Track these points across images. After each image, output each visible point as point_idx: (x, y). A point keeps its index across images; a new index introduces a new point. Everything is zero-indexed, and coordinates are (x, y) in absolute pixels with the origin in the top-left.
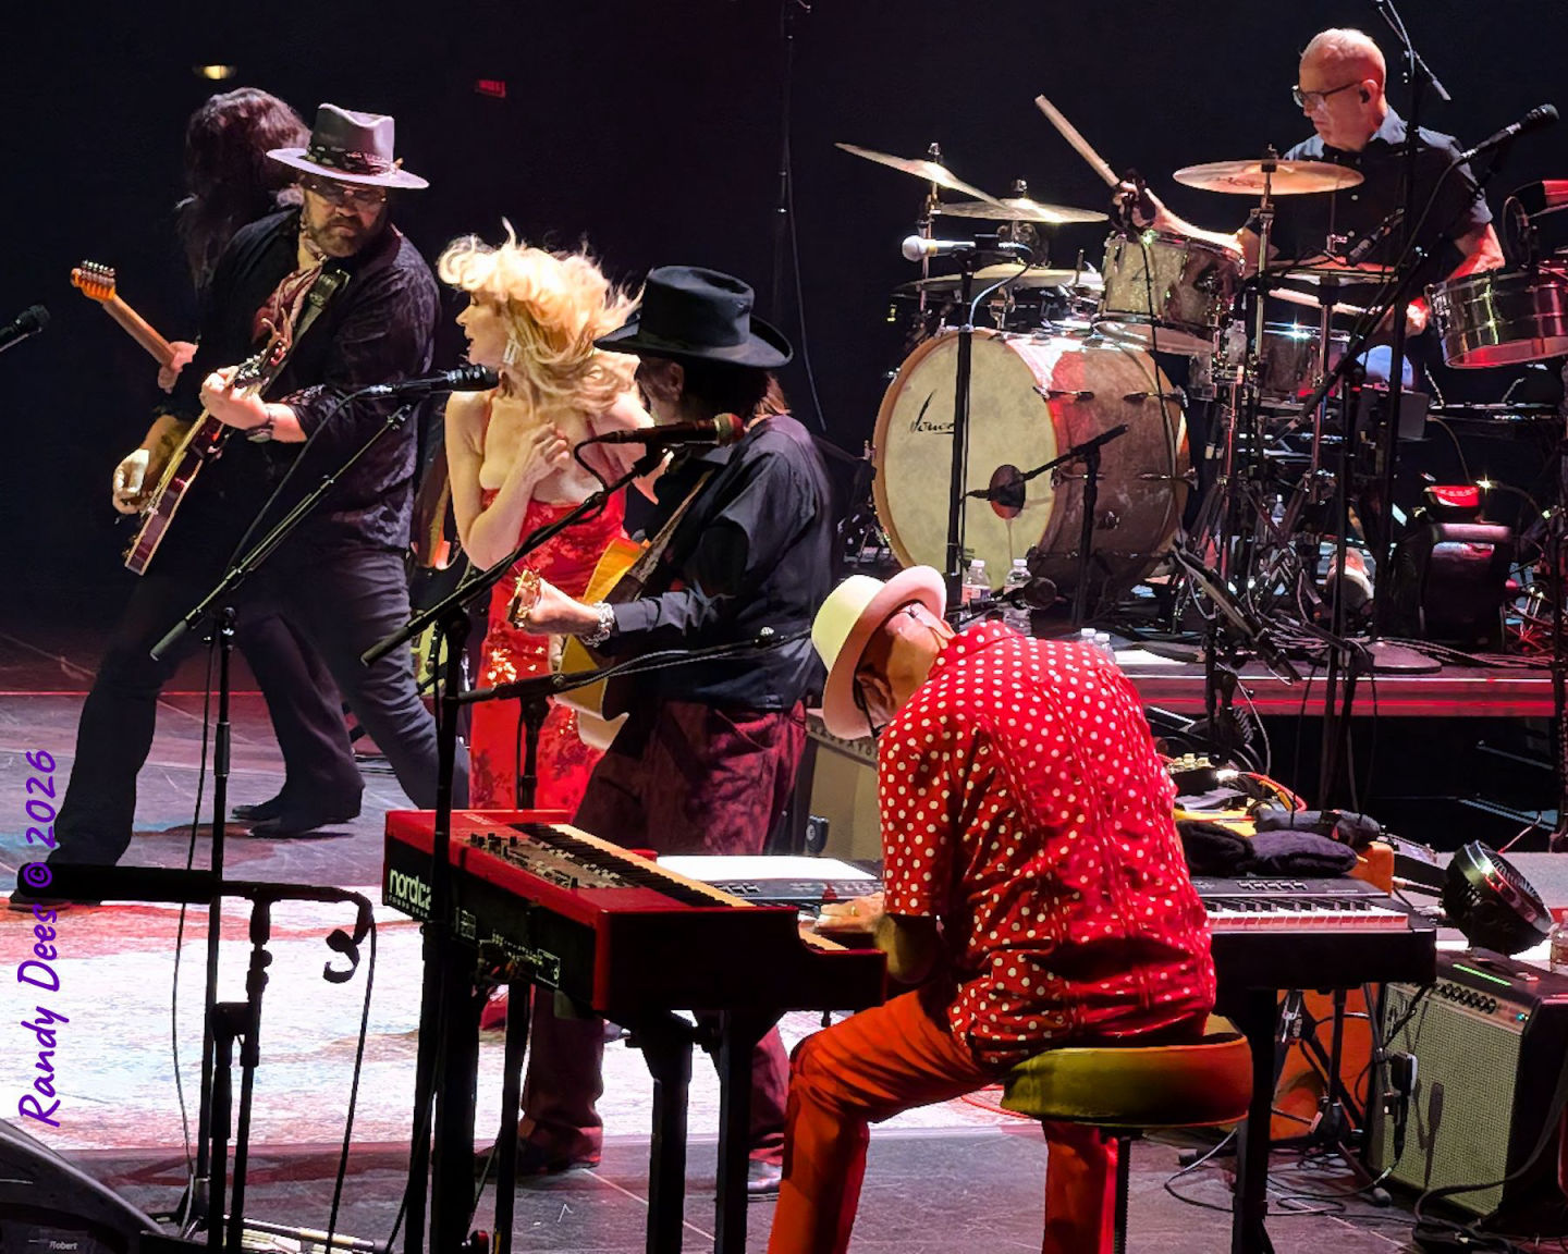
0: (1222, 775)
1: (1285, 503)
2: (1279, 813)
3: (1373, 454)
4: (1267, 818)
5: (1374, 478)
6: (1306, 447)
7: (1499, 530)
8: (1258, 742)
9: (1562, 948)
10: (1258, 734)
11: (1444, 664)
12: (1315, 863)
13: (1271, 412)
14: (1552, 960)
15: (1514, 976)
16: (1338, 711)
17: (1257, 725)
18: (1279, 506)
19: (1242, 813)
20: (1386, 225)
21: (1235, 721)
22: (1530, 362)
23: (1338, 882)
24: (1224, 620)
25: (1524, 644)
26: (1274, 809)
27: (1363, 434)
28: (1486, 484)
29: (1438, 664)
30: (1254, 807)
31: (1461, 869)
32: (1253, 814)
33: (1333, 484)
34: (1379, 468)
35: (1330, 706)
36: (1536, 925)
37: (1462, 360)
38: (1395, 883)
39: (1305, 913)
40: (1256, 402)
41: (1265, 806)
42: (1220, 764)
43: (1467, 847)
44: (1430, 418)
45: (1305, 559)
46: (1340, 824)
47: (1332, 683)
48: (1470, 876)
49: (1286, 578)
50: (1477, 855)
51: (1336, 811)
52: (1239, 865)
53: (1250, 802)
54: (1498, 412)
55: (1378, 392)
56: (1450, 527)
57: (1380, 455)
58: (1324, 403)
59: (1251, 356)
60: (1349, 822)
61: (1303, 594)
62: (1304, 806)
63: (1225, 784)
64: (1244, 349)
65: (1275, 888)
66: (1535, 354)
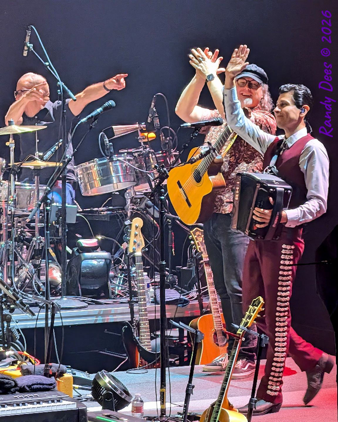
0: (7, 353)
1: (27, 248)
2: (29, 366)
3: (58, 229)
4: (25, 368)
5: (59, 238)
6: (34, 228)
7: (105, 254)
8: (21, 339)
9: (136, 407)
10: (21, 336)
11: (89, 304)
12: (41, 386)
13: (20, 216)
14: (133, 412)
15: (118, 419)
16: (49, 325)
17: (20, 333)
18: (25, 250)
19: (16, 367)
20: (57, 146)
21: (12, 332)
22: (114, 192)
23: (50, 392)
24: (5, 295)
25: (118, 295)
26: (27, 365)
27: (54, 222)
28: (100, 237)
29: (87, 304)
30: (20, 364)
31: (98, 381)
32: (20, 367)
33: (43, 241)
34: (60, 234)
35: (47, 324)
36: (126, 399)
37: (88, 193)
38: (74, 388)
39: (38, 405)
40: (13, 213)
41: (24, 364)
42: (7, 349)
43: (99, 373)
44: (78, 215)
45: (36, 269)
46: (52, 368)
47: (47, 315)
48: (101, 383)
49: (29, 277)
50: (103, 375)
51: (50, 364)
52: (12, 390)
53: (19, 362)
54: (102, 211)
55: (58, 206)
56: (87, 254)
57: (60, 230)
58: (38, 212)
59: (10, 196)
60: (56, 367)
61: (35, 282)
62: (39, 363)
63: (9, 357)
64: (7, 194)
65: (27, 397)
66: (114, 189)
